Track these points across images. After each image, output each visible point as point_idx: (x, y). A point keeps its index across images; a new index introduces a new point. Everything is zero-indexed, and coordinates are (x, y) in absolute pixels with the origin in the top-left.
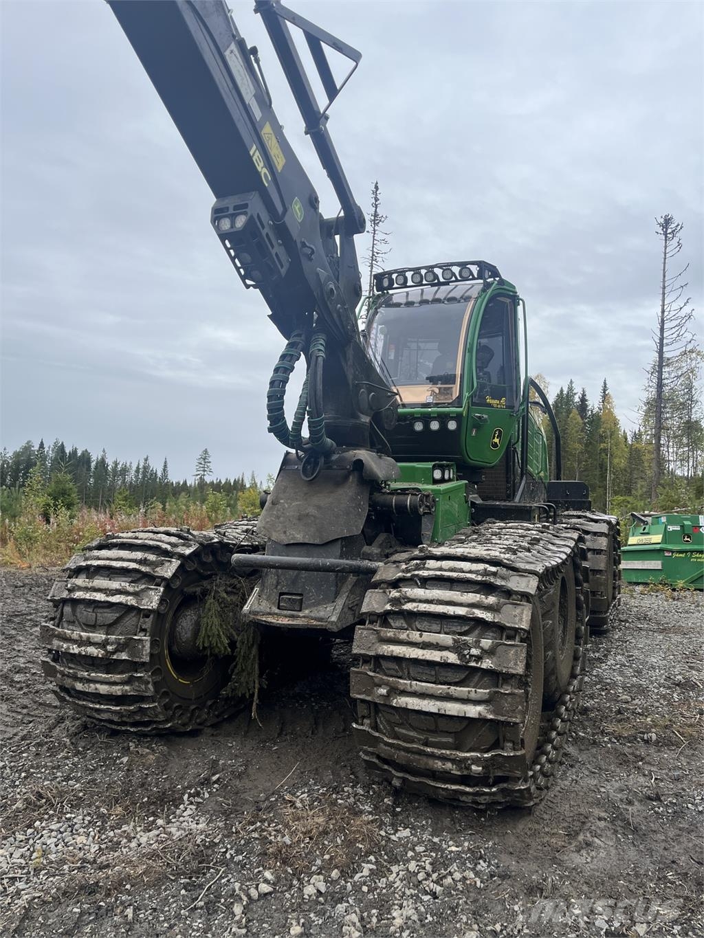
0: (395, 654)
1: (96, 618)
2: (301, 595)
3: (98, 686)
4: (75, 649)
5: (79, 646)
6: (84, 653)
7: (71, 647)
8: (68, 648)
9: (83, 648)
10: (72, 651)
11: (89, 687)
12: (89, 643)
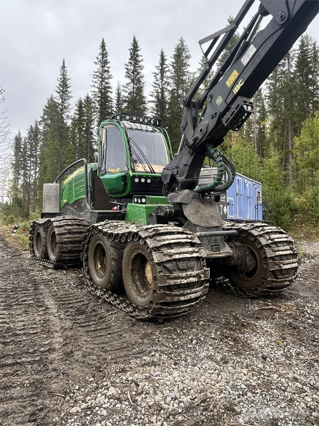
0: (281, 254)
1: (187, 266)
2: (218, 245)
3: (191, 295)
4: (184, 281)
5: (186, 279)
6: (189, 282)
7: (182, 281)
8: (181, 282)
9: (188, 280)
10: (183, 282)
11: (187, 297)
12: (191, 276)
